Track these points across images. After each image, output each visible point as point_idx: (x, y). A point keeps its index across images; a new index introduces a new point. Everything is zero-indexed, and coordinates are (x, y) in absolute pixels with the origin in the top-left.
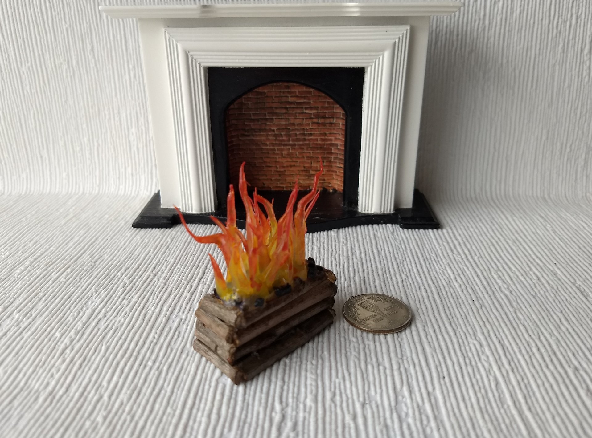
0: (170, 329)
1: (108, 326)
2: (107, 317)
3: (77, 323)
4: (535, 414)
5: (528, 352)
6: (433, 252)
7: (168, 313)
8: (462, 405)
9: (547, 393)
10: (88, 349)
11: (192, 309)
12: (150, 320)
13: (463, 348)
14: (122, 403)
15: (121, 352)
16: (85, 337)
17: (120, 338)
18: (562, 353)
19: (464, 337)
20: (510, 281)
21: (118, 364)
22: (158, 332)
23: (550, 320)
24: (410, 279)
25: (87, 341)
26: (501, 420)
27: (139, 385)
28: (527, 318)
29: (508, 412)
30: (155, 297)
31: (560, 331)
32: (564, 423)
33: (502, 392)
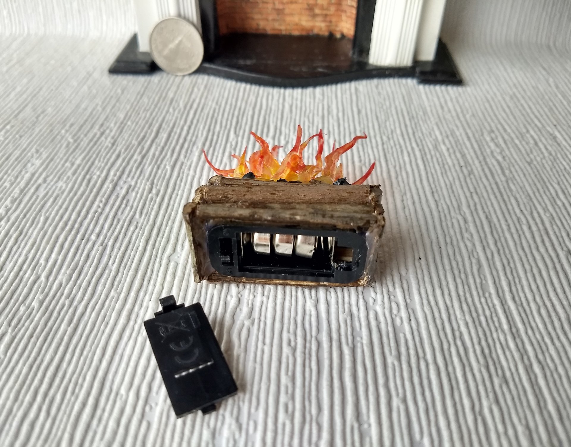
0: (117, 197)
1: (47, 193)
2: (48, 182)
3: (14, 189)
4: (519, 305)
5: (517, 230)
7: (116, 178)
8: (438, 292)
9: (535, 280)
10: (25, 220)
11: (142, 175)
12: (94, 186)
13: (444, 224)
14: (61, 285)
15: (61, 224)
16: (22, 206)
17: (61, 207)
18: (555, 233)
19: (446, 212)
20: (503, 145)
21: (58, 238)
22: (104, 200)
23: (545, 192)
24: (392, 142)
25: (25, 211)
26: (480, 311)
27: (81, 264)
28: (519, 190)
29: (489, 301)
30: (102, 160)
31: (556, 206)
32: (550, 316)
33: (485, 277)
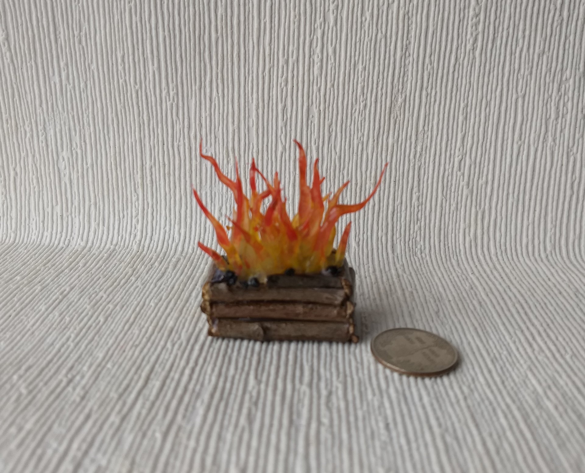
6: (504, 348)
